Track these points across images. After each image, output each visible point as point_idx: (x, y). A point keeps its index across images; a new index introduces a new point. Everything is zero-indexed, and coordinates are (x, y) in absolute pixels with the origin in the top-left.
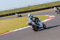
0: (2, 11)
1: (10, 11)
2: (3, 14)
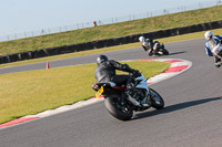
1: (23, 42)
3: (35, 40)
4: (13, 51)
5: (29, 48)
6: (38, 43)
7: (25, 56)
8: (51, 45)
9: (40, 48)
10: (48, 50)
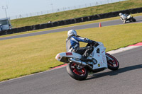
0: (67, 10)
1: (85, 10)
2: (70, 17)
3: (92, 8)
4: (78, 16)
5: (89, 14)
6: (94, 11)
7: (86, 19)
8: (102, 12)
9: (95, 14)
10: (100, 15)
